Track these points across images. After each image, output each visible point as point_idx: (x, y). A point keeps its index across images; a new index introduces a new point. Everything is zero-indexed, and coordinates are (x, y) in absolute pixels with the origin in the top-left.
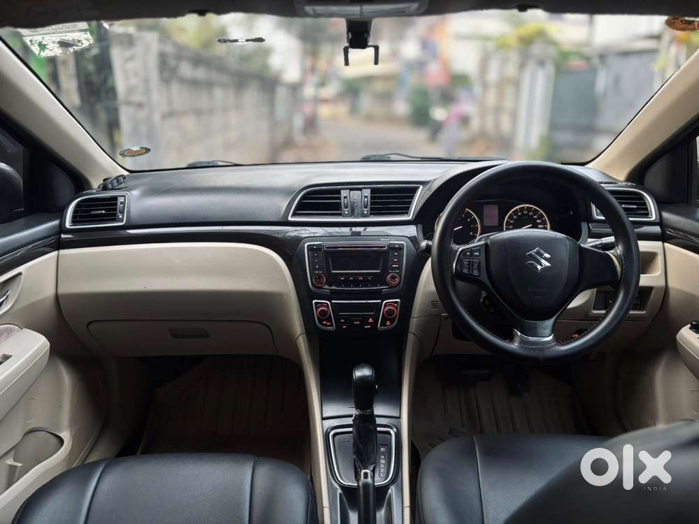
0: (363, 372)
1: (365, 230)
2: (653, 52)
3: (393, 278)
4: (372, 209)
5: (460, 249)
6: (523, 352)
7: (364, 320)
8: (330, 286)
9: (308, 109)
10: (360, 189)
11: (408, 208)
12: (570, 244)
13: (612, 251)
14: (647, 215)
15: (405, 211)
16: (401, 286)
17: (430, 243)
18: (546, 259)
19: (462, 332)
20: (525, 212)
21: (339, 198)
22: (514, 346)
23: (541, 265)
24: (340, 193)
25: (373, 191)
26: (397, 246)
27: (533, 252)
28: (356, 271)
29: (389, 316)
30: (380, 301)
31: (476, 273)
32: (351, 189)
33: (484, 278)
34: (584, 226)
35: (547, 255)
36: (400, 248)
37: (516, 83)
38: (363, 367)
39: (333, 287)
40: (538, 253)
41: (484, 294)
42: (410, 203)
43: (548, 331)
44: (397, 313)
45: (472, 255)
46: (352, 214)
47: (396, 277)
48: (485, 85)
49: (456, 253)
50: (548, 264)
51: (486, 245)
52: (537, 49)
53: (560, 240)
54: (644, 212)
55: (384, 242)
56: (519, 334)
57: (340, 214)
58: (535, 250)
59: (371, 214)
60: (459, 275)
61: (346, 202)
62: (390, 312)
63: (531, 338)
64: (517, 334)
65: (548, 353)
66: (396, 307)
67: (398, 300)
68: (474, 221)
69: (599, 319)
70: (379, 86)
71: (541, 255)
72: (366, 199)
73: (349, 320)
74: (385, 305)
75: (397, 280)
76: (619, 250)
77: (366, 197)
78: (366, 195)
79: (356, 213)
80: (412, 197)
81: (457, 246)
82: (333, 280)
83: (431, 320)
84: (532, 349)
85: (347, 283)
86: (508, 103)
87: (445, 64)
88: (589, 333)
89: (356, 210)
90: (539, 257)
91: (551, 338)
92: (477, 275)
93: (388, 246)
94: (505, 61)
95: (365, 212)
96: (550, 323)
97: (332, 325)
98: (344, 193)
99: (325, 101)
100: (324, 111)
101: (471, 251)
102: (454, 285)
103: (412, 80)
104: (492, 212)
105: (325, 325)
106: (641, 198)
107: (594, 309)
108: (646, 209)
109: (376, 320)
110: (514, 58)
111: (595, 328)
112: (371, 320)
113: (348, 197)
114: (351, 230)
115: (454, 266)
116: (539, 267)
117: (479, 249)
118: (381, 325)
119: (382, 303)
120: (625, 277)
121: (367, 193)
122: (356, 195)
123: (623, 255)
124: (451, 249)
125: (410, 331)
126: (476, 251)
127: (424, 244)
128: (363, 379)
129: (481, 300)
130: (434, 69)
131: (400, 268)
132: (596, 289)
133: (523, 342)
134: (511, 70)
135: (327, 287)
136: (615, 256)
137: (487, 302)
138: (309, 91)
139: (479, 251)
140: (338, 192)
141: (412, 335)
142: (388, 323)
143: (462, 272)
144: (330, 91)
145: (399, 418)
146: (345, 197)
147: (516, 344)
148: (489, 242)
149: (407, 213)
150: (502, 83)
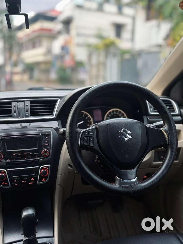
0: (28, 212)
1: (30, 125)
2: (158, 53)
3: (45, 152)
4: (31, 113)
5: (82, 131)
6: (121, 189)
7: (29, 180)
8: (6, 159)
9: (8, 77)
10: (23, 101)
11: (52, 112)
12: (141, 126)
13: (162, 128)
14: (174, 111)
15: (51, 113)
16: (50, 156)
17: (65, 129)
18: (129, 134)
19: (87, 180)
20: (115, 113)
21: (11, 107)
22: (116, 186)
23: (127, 138)
24: (11, 104)
25: (31, 102)
26: (47, 133)
27: (122, 131)
28: (22, 150)
29: (44, 175)
30: (38, 167)
31: (92, 144)
32: (18, 102)
33: (97, 147)
34: (145, 118)
35: (129, 132)
36: (49, 134)
37: (104, 64)
38: (28, 209)
39: (8, 161)
40: (124, 131)
41: (97, 157)
42: (53, 109)
43: (133, 176)
44: (49, 173)
45: (89, 134)
46: (19, 116)
47: (47, 151)
48: (91, 65)
49: (80, 134)
50: (130, 137)
51: (96, 128)
52: (112, 50)
53: (136, 123)
54: (172, 110)
55: (39, 131)
56: (118, 178)
57: (11, 116)
58: (123, 130)
59: (31, 115)
60: (82, 147)
61: (15, 109)
62: (45, 173)
63: (125, 181)
64: (117, 179)
65: (135, 189)
66: (48, 170)
67: (49, 165)
68: (89, 119)
69: (160, 166)
70: (43, 67)
71: (126, 132)
72: (27, 107)
73: (19, 180)
74: (41, 169)
75: (48, 153)
76: (166, 127)
77: (27, 106)
78: (27, 104)
79: (21, 115)
80: (55, 105)
81: (80, 130)
82: (8, 156)
83: (69, 175)
84: (126, 187)
85: (17, 157)
86: (101, 73)
87: (73, 57)
88: (155, 174)
89: (21, 113)
90: (125, 134)
91: (136, 179)
92: (92, 145)
93: (42, 133)
94: (99, 55)
95: (27, 114)
96: (134, 170)
97: (8, 184)
98: (13, 104)
99: (17, 73)
100: (16, 78)
101: (88, 132)
102: (80, 153)
103: (58, 64)
104: (98, 113)
105: (4, 185)
106: (170, 103)
107: (154, 161)
108: (173, 108)
109: (36, 178)
110: (103, 54)
111: (158, 171)
112: (33, 179)
113: (16, 106)
114: (21, 125)
115: (79, 142)
116: (126, 139)
117: (93, 131)
118: (39, 182)
119: (39, 167)
120: (170, 142)
121: (28, 103)
122: (21, 105)
123: (168, 129)
124: (77, 131)
125: (57, 183)
126: (91, 132)
127: (61, 130)
128: (28, 217)
129: (96, 160)
130: (67, 59)
131: (49, 146)
132: (154, 150)
133: (121, 183)
134: (102, 59)
135: (4, 161)
136: (164, 130)
137: (99, 162)
138: (8, 69)
139: (93, 132)
140: (10, 103)
141: (59, 185)
142: (44, 180)
143: (84, 144)
144: (19, 69)
145: (53, 237)
146: (14, 106)
147: (117, 185)
148: (97, 126)
149: (52, 114)
150: (99, 65)
